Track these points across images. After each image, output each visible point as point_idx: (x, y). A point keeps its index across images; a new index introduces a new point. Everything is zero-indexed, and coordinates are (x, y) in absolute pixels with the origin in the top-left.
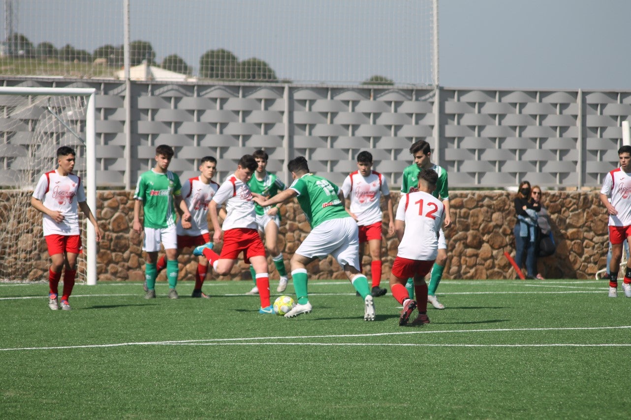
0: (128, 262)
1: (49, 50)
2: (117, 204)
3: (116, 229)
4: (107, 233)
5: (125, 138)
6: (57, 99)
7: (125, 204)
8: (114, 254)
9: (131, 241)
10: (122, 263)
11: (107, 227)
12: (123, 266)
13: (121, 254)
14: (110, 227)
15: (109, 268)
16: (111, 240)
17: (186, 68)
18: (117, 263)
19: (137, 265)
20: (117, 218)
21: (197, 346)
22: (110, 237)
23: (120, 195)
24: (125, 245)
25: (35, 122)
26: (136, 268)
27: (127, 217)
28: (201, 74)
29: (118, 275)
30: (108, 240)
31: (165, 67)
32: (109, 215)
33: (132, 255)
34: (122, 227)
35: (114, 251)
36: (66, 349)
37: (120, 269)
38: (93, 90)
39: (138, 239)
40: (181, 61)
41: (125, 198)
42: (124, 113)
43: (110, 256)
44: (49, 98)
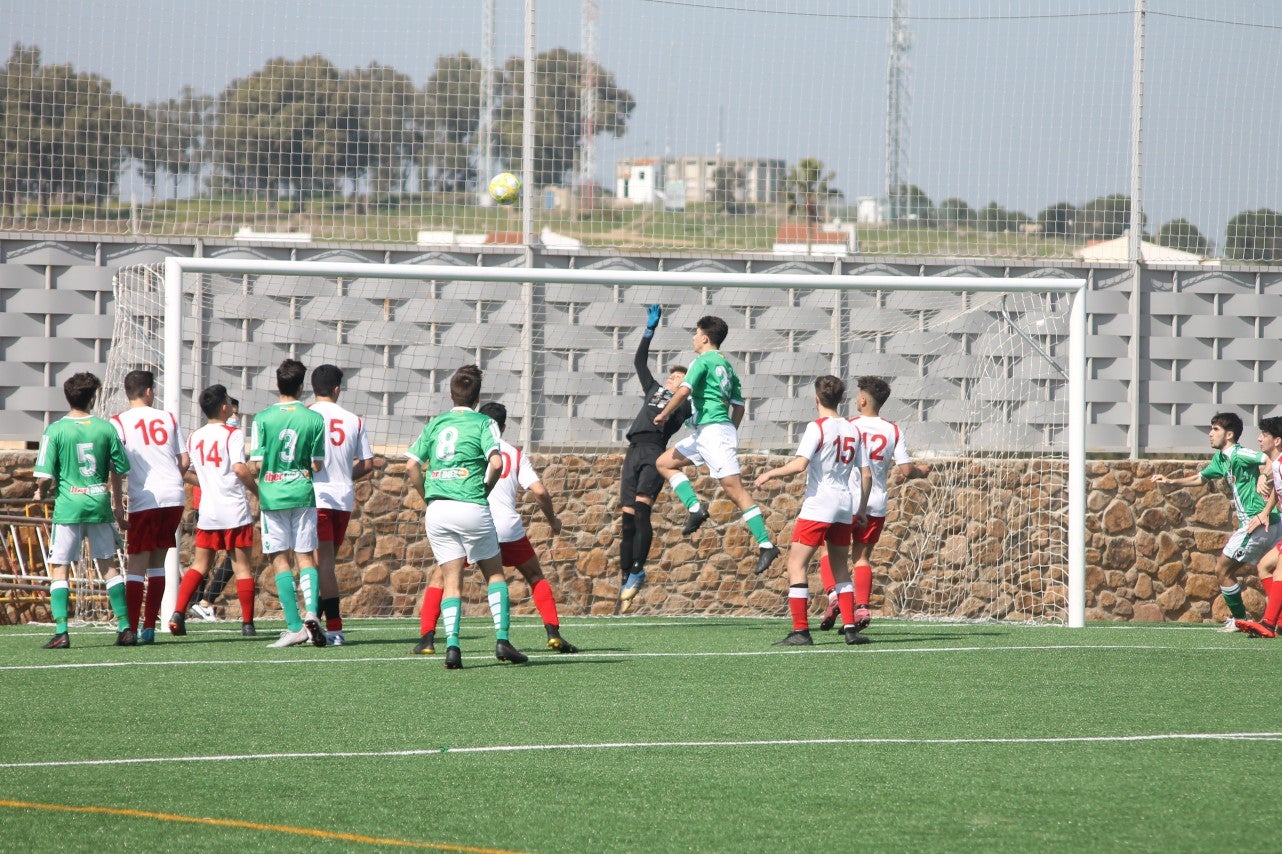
0: (1133, 587)
1: (960, 212)
2: (1115, 485)
3: (1113, 529)
4: (1096, 535)
5: (1128, 366)
6: (1018, 298)
7: (1129, 484)
8: (1108, 573)
9: (1139, 551)
10: (1124, 589)
11: (1098, 525)
12: (1126, 593)
13: (1120, 572)
14: (1103, 525)
15: (1099, 597)
16: (1104, 547)
17: (1202, 242)
18: (1114, 589)
19: (1149, 593)
20: (1114, 508)
21: (1258, 742)
22: (1101, 543)
23: (1119, 467)
24: (1129, 556)
25: (972, 337)
26: (1148, 598)
27: (1131, 507)
28: (1229, 254)
29: (1115, 610)
30: (1097, 548)
31: (1164, 243)
32: (1100, 504)
33: (1140, 575)
34: (1123, 526)
35: (1108, 567)
36: (1060, 743)
37: (1119, 600)
38: (1082, 282)
39: (1151, 547)
40: (1194, 231)
41: (1129, 474)
42: (1128, 322)
43: (1101, 577)
44: (1005, 296)
